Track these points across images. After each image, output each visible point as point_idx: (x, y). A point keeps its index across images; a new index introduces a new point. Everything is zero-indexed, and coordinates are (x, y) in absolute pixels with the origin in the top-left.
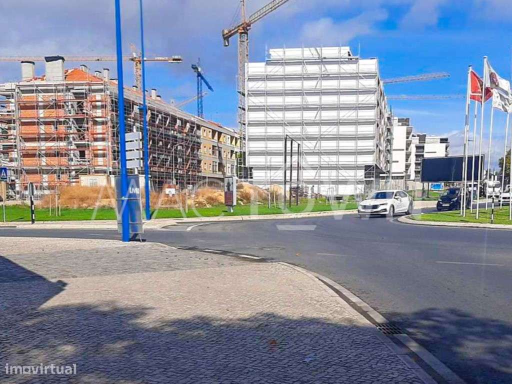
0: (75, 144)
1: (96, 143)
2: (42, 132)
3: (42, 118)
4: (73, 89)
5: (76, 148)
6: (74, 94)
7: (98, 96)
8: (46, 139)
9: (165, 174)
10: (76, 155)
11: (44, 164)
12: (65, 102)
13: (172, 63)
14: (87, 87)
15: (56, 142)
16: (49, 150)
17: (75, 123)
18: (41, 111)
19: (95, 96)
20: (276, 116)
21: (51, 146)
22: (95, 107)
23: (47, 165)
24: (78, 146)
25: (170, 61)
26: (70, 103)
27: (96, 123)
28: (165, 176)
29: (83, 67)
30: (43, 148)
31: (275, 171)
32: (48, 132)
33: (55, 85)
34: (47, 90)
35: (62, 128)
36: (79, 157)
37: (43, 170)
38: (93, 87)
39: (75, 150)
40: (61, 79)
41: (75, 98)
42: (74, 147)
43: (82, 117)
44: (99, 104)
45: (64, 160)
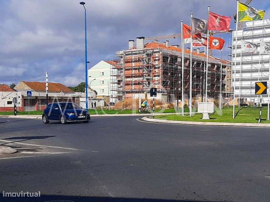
0: (146, 79)
1: (155, 78)
2: (133, 73)
3: (133, 67)
4: (146, 52)
5: (146, 80)
6: (146, 54)
7: (157, 55)
8: (134, 77)
9: (195, 92)
10: (146, 84)
11: (133, 88)
12: (142, 59)
13: (228, 33)
14: (152, 51)
15: (138, 78)
16: (136, 81)
17: (146, 68)
18: (133, 63)
19: (155, 55)
20: (247, 59)
21: (137, 80)
22: (155, 60)
23: (135, 89)
24: (147, 79)
25: (227, 32)
26: (145, 59)
27: (155, 68)
28: (195, 94)
29: (156, 41)
30: (133, 81)
31: (246, 90)
32: (136, 73)
33: (139, 51)
34: (136, 53)
35: (141, 71)
36: (148, 85)
37: (133, 91)
38: (155, 51)
39: (146, 81)
40: (142, 47)
41: (147, 56)
42: (145, 80)
43: (148, 65)
44: (157, 58)
45: (141, 86)
